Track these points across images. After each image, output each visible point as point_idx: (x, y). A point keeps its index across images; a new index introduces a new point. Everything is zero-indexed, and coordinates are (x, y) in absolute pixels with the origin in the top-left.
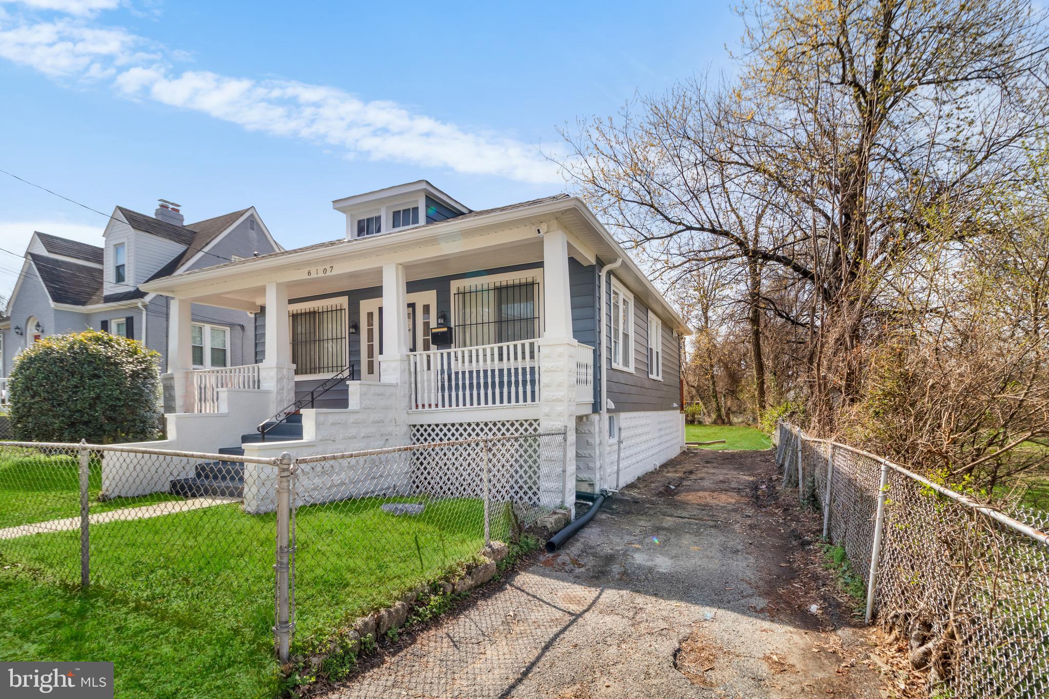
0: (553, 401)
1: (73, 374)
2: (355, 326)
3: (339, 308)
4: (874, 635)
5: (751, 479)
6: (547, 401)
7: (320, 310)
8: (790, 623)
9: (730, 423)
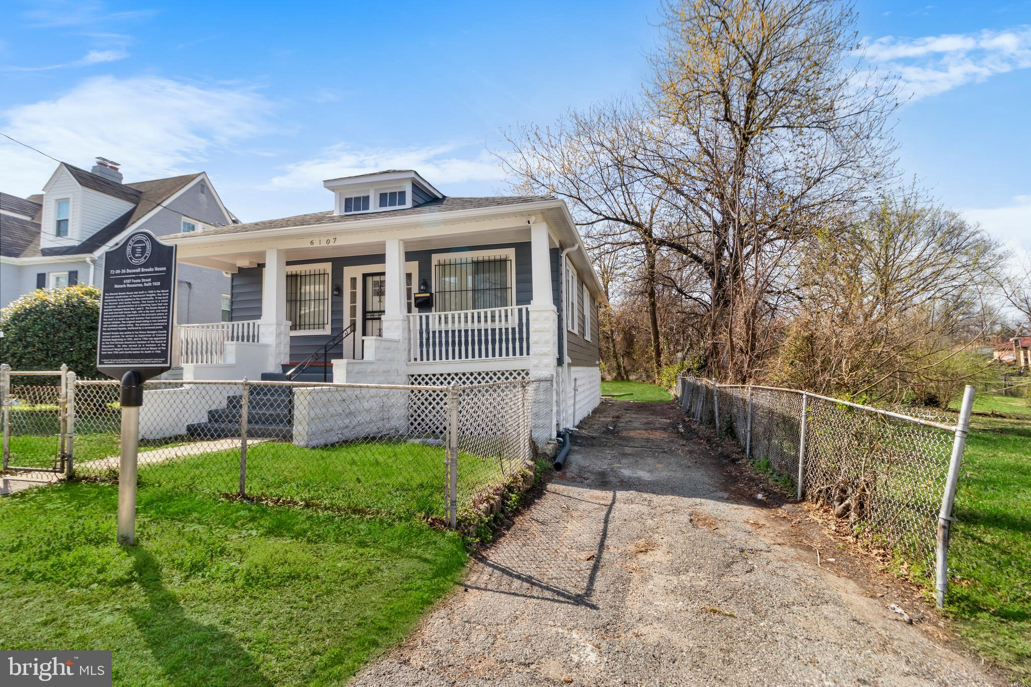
0: (541, 355)
1: (69, 326)
2: (338, 290)
3: (322, 272)
4: (805, 506)
5: (668, 421)
6: (535, 355)
7: (303, 274)
8: (750, 505)
9: (628, 380)
